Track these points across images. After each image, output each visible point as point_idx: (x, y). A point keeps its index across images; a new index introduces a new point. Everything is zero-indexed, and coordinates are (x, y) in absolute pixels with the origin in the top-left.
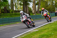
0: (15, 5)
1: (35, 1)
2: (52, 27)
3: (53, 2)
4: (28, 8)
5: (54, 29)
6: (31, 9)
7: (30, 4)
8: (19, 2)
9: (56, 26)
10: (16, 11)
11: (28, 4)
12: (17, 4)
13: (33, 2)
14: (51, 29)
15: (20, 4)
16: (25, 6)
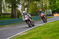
0: (4, 7)
1: (24, 4)
2: (42, 29)
3: (42, 4)
4: (17, 11)
5: (44, 32)
6: (20, 12)
7: (19, 6)
8: (8, 5)
9: (45, 29)
10: (4, 14)
11: (17, 6)
12: (5, 7)
13: (22, 4)
14: (41, 32)
15: (9, 7)
16: (14, 8)
